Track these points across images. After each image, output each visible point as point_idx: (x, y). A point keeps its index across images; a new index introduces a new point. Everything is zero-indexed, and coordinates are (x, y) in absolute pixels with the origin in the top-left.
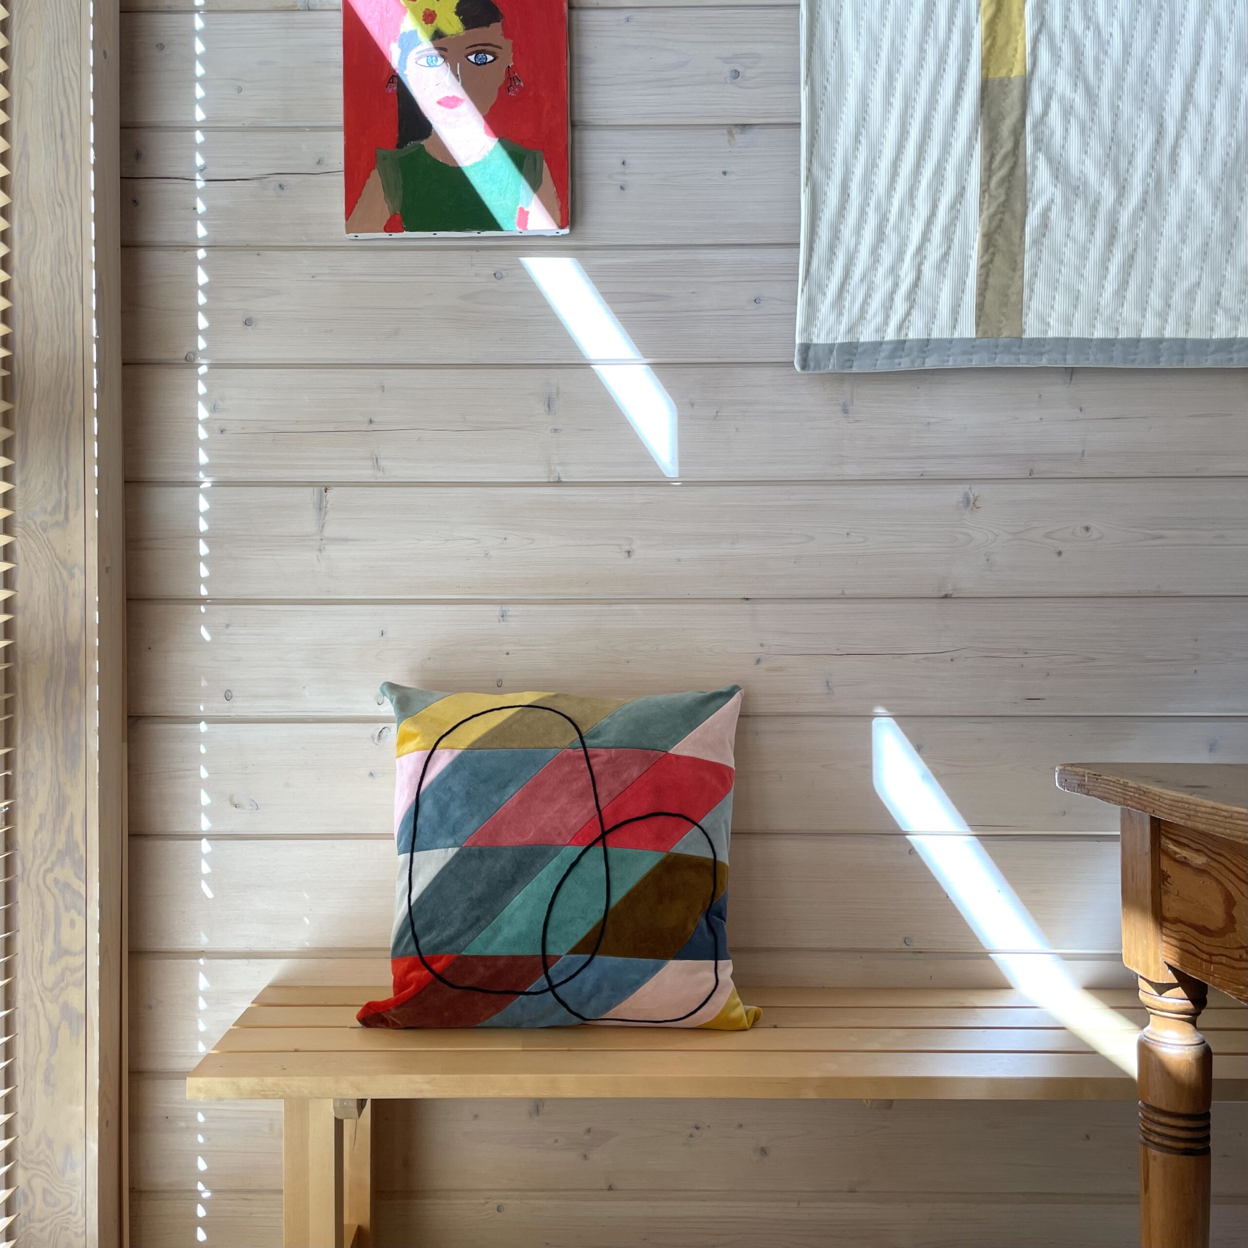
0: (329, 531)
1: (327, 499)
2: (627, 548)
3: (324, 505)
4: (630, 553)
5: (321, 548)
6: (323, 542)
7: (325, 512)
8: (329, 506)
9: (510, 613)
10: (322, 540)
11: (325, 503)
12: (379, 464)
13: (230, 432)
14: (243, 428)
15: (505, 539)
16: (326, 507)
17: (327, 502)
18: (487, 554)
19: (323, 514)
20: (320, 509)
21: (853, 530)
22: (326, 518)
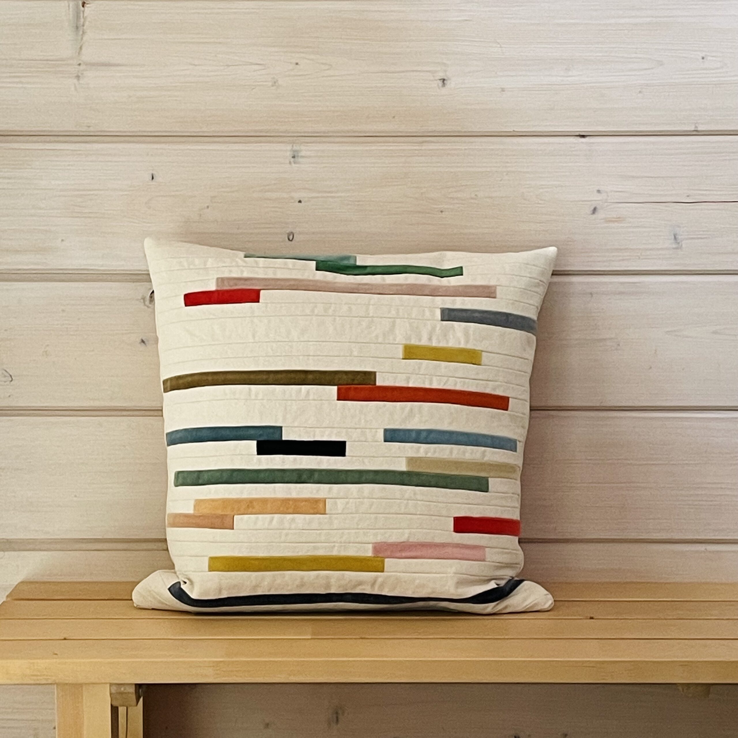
0: (87, 55)
1: (85, 15)
2: (441, 75)
3: (82, 23)
4: (445, 82)
5: (80, 75)
6: (82, 67)
7: (83, 32)
8: (87, 23)
9: (303, 154)
10: (80, 64)
11: (82, 20)
15: (297, 64)
16: (83, 26)
17: (85, 18)
18: (275, 83)
19: (81, 33)
20: (77, 28)
21: (708, 54)
22: (84, 38)
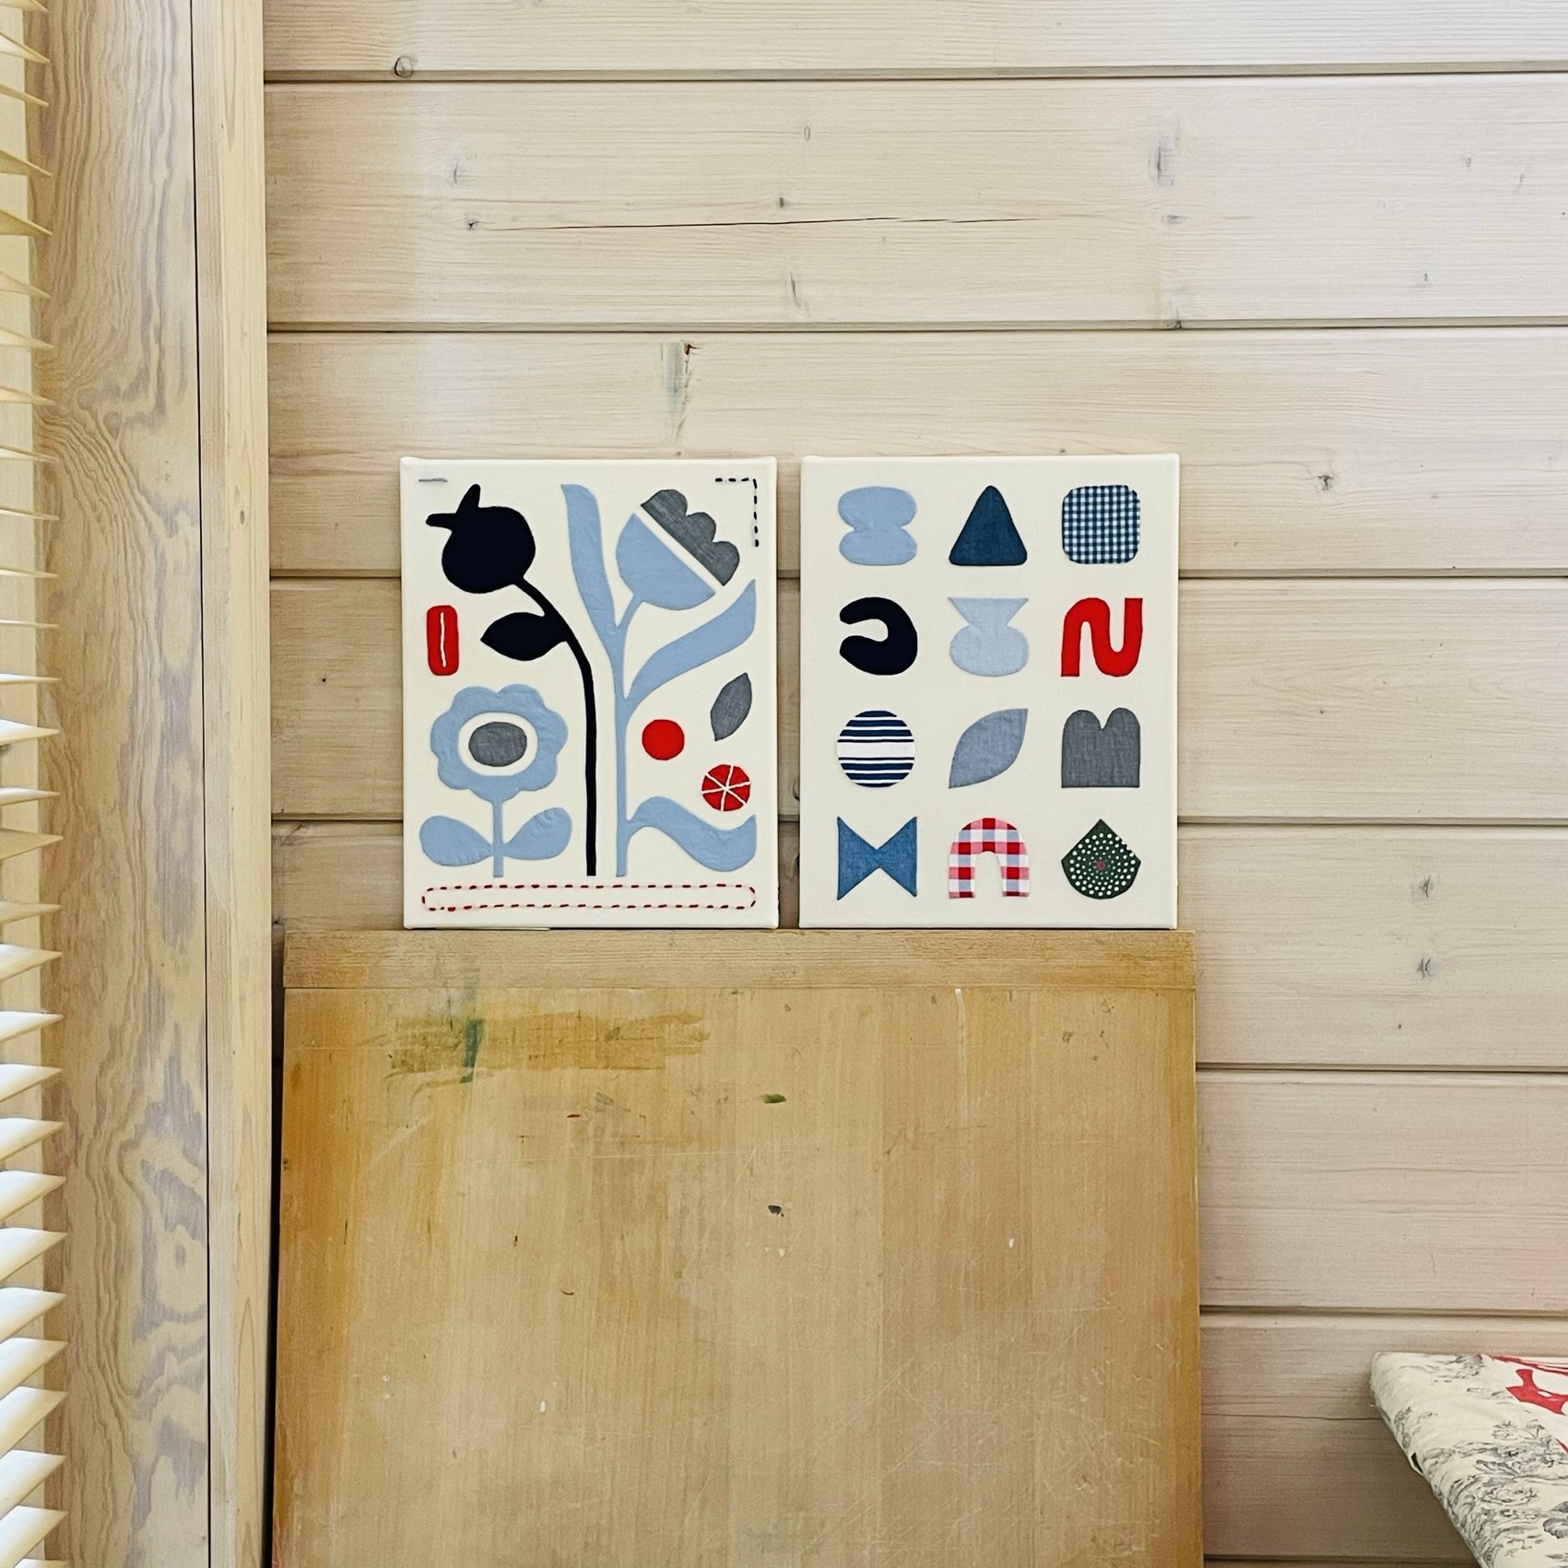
0: (693, 437)
1: (690, 369)
2: (1323, 469)
3: (684, 381)
4: (1329, 481)
7: (686, 397)
8: (692, 382)
10: (679, 454)
11: (684, 377)
12: (797, 294)
13: (487, 226)
14: (515, 219)
16: (686, 386)
17: (689, 374)
19: (682, 399)
20: (676, 391)
22: (689, 407)
